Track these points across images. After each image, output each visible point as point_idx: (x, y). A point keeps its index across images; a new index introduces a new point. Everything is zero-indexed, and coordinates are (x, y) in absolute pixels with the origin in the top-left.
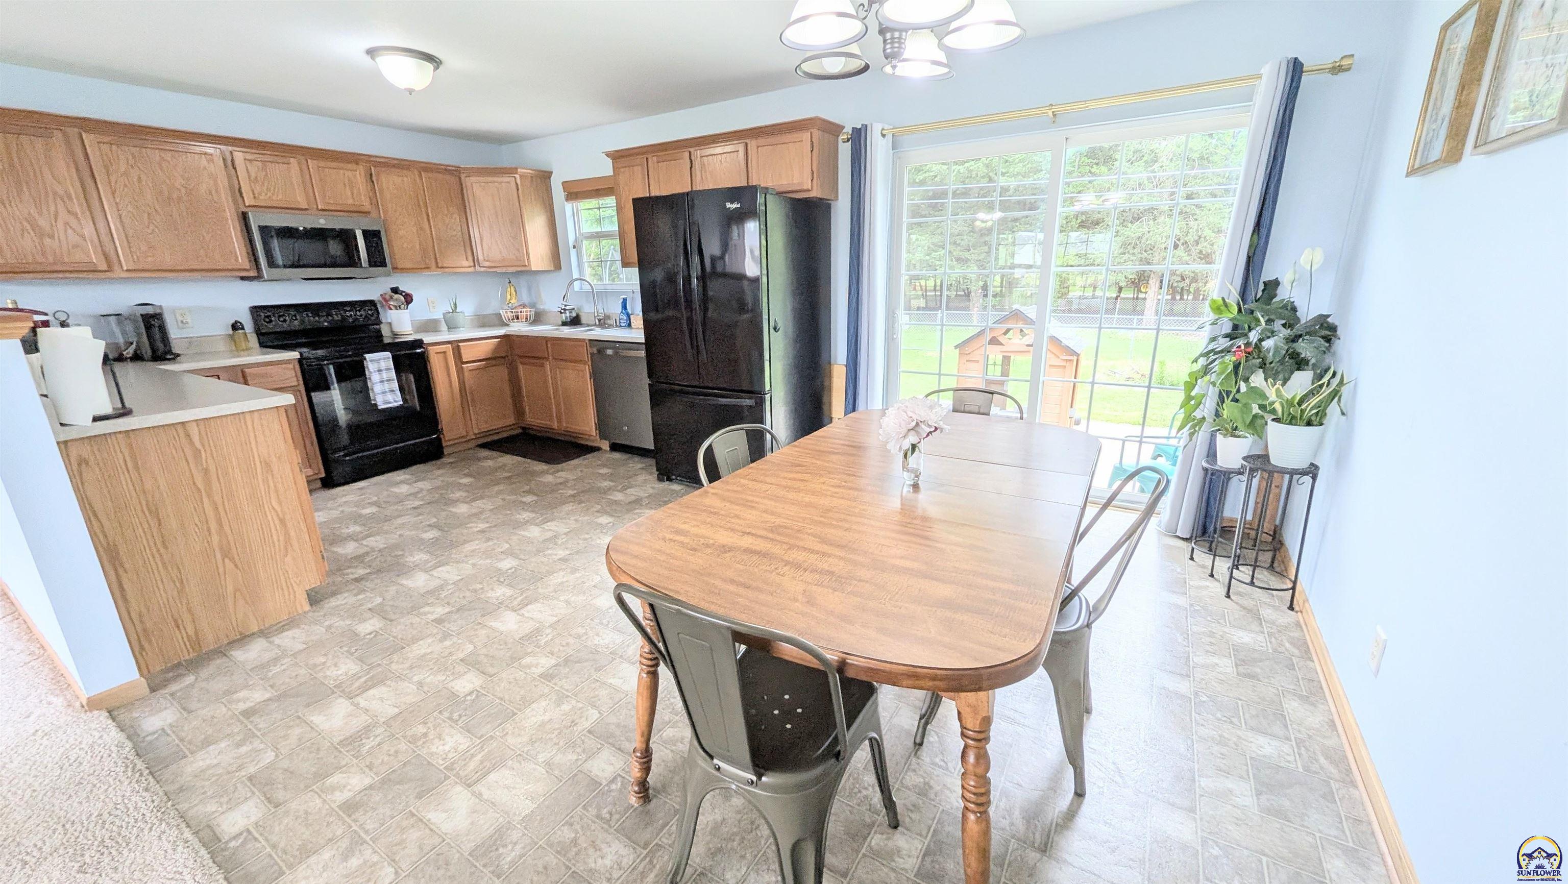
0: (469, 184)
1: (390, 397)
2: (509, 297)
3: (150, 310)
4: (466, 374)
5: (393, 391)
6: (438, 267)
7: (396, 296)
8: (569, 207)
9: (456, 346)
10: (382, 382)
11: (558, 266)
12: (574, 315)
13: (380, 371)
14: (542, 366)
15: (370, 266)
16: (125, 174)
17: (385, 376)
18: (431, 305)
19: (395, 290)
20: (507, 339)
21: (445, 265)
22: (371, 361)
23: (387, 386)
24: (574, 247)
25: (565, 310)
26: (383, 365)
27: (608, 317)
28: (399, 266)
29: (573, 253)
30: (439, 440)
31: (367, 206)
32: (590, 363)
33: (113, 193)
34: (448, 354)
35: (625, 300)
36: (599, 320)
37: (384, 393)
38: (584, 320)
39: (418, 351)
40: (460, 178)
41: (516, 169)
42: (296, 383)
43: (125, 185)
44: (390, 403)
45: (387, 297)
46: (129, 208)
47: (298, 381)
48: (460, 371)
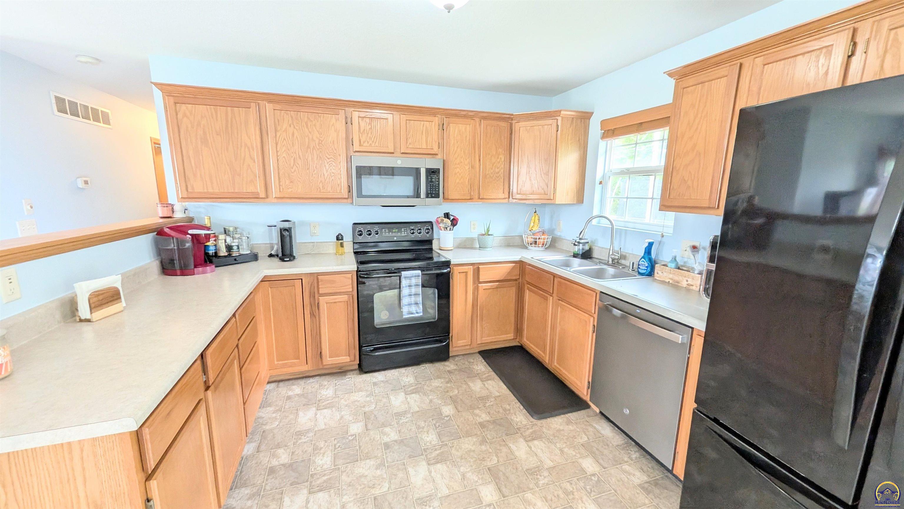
0: (517, 128)
1: (413, 309)
2: (532, 224)
3: (286, 225)
4: (481, 291)
5: (416, 304)
6: (479, 198)
7: (446, 220)
8: (602, 144)
9: (477, 268)
10: (410, 295)
11: (580, 199)
12: (587, 247)
13: (410, 286)
14: (546, 299)
15: (427, 197)
16: (286, 130)
17: (413, 290)
18: (472, 227)
19: (447, 215)
20: (521, 265)
21: (485, 197)
22: (405, 278)
23: (413, 299)
24: (601, 183)
25: (579, 243)
26: (414, 281)
27: (624, 257)
28: (450, 197)
29: (598, 188)
30: (448, 345)
31: (435, 150)
32: (596, 316)
33: (277, 144)
34: (469, 273)
35: (651, 245)
36: (613, 260)
37: (410, 305)
38: (595, 254)
39: (445, 271)
40: (511, 125)
41: (560, 111)
42: (351, 290)
43: (284, 139)
44: (412, 314)
45: (439, 220)
46: (284, 155)
47: (352, 287)
48: (476, 289)
